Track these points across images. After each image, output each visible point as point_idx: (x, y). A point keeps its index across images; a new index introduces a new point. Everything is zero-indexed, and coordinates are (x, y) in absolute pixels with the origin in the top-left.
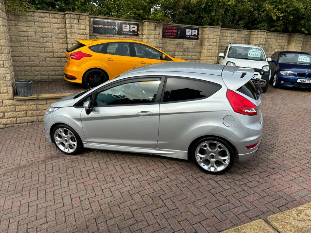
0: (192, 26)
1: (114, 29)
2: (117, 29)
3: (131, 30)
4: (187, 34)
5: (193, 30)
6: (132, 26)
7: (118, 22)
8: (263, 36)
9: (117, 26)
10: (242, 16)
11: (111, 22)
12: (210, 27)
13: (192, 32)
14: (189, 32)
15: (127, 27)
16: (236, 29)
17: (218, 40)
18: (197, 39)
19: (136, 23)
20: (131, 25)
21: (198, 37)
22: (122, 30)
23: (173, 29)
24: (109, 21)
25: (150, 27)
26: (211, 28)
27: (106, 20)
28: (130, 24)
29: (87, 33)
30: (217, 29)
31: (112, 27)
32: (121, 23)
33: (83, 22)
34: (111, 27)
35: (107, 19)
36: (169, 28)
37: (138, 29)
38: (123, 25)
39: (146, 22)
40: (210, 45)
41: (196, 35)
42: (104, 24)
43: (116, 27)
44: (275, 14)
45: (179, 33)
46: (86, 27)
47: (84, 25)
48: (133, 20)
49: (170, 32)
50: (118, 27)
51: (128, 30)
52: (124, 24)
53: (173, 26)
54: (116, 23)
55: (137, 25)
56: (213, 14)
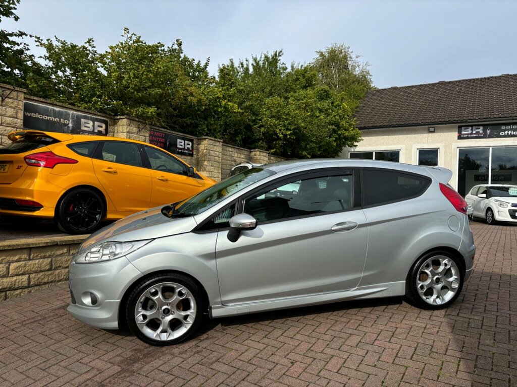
0: (185, 135)
1: (66, 125)
2: (70, 125)
3: (96, 131)
4: (179, 146)
5: (186, 141)
6: (97, 123)
7: (73, 114)
8: (265, 158)
9: (71, 121)
10: (237, 130)
11: (60, 111)
12: (210, 139)
13: (184, 144)
14: (181, 144)
15: (89, 124)
16: (236, 147)
17: (220, 159)
18: (192, 155)
19: (105, 119)
20: (96, 121)
21: (193, 153)
22: (80, 128)
23: (159, 137)
24: (57, 109)
25: (131, 128)
26: (211, 141)
27: (50, 107)
28: (94, 120)
29: (18, 125)
30: (218, 143)
31: (62, 120)
32: (79, 115)
33: (12, 103)
34: (60, 120)
35: (53, 105)
36: (154, 133)
37: (106, 130)
38: (83, 120)
39: (126, 120)
40: (211, 166)
41: (191, 149)
42: (46, 112)
43: (69, 121)
44: (280, 130)
45: (168, 144)
46: (17, 113)
47: (14, 108)
48: (99, 114)
49: (155, 140)
50: (73, 121)
51: (91, 129)
52: (83, 118)
53: (159, 132)
54: (69, 115)
55: (106, 123)
56: (212, 121)
